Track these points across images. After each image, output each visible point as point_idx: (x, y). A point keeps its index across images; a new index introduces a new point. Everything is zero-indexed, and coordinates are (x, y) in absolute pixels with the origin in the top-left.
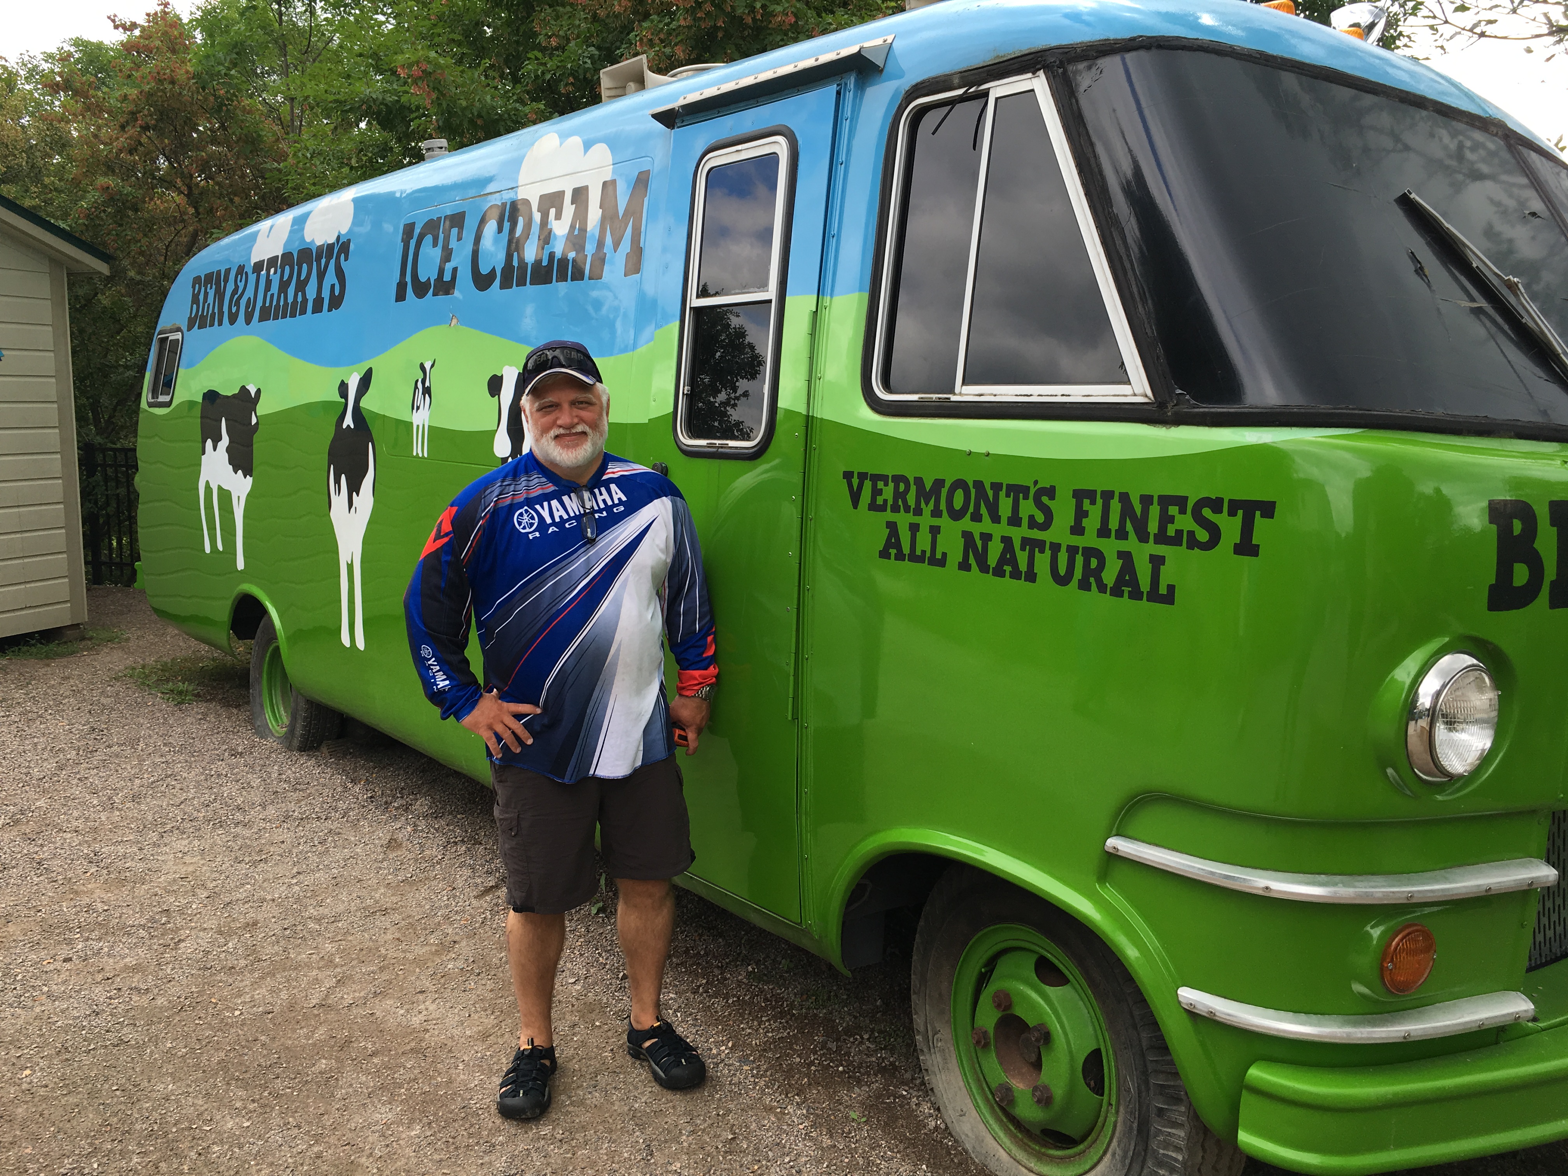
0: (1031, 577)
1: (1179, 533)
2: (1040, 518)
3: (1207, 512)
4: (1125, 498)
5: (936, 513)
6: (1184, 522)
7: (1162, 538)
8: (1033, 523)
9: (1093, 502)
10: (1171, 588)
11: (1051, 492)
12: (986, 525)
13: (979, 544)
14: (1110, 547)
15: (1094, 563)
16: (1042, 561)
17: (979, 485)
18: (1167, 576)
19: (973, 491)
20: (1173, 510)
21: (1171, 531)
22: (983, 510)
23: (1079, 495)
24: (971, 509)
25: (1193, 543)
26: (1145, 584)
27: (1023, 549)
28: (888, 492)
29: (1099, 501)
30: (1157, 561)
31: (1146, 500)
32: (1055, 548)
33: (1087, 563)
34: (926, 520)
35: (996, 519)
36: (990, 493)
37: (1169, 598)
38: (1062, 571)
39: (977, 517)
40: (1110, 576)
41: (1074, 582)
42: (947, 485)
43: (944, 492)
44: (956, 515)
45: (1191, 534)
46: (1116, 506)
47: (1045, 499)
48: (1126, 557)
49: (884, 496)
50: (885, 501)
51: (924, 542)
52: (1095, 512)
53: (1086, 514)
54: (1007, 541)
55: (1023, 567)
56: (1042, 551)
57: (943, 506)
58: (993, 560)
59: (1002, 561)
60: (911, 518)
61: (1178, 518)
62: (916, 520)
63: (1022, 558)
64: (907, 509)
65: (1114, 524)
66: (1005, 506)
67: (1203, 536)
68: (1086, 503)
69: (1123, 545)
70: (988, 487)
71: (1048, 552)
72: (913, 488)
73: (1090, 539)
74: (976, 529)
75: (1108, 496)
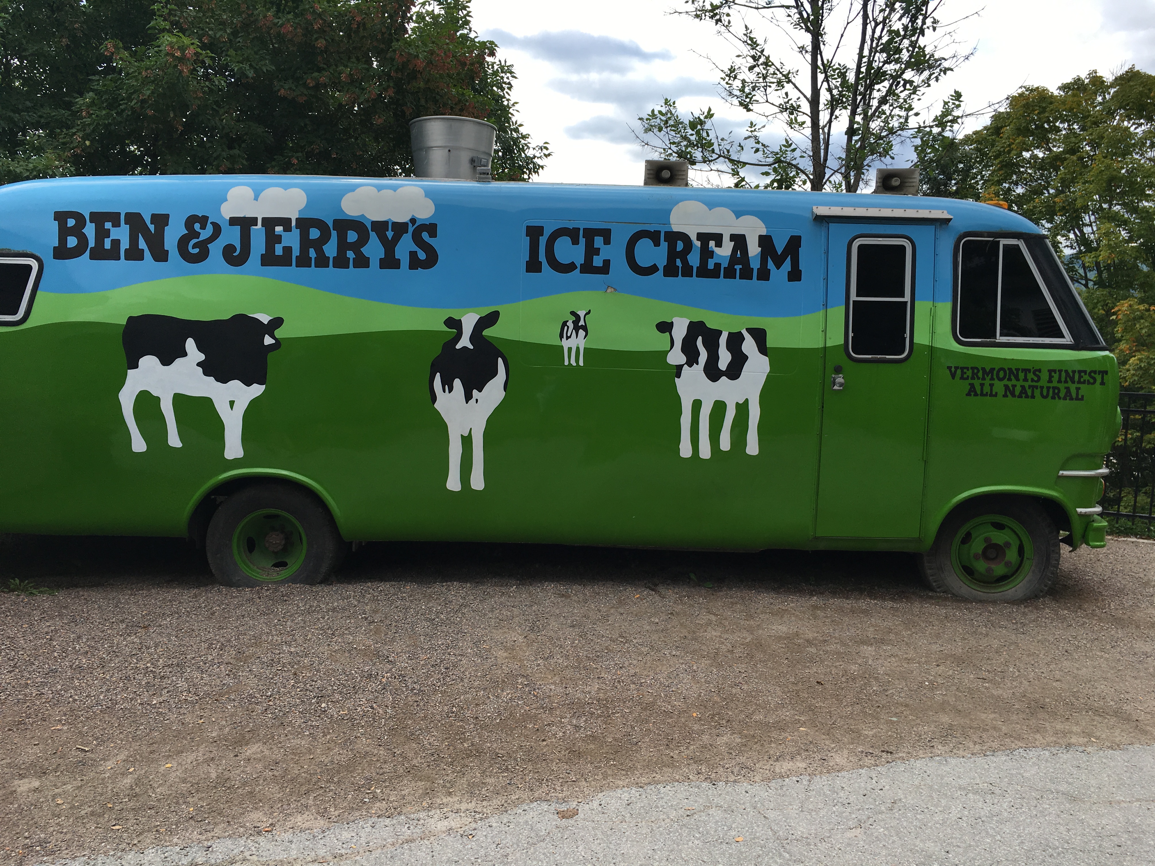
0: (1033, 397)
1: (1085, 381)
2: (1036, 379)
3: (1093, 374)
4: (1066, 371)
5: (992, 379)
6: (1086, 377)
7: (1079, 382)
8: (1033, 380)
9: (1055, 373)
10: (1083, 396)
11: (1040, 371)
12: (1014, 382)
13: (1011, 388)
14: (1062, 386)
15: (1056, 391)
16: (1037, 393)
17: (1010, 369)
18: (1081, 393)
19: (1008, 372)
20: (1083, 374)
21: (1082, 380)
22: (1012, 377)
23: (1050, 371)
24: (1007, 377)
25: (1089, 383)
26: (1074, 395)
27: (1029, 388)
28: (969, 373)
29: (1058, 373)
30: (1078, 389)
31: (1074, 372)
32: (1042, 388)
33: (1054, 391)
34: (987, 382)
35: (1018, 379)
36: (1015, 372)
37: (1082, 399)
38: (1045, 394)
39: (1010, 379)
40: (1062, 395)
41: (1050, 397)
42: (996, 369)
43: (995, 372)
44: (1000, 380)
45: (1088, 381)
46: (1063, 374)
47: (1037, 373)
48: (1068, 389)
49: (967, 374)
50: (968, 376)
51: (986, 389)
52: (1056, 376)
53: (1053, 377)
54: (1023, 387)
55: (1030, 394)
56: (1037, 389)
57: (995, 377)
58: (1017, 393)
59: (1021, 393)
60: (980, 381)
61: (1084, 376)
62: (983, 382)
63: (1029, 392)
64: (978, 378)
65: (1063, 379)
66: (1021, 375)
67: (1092, 381)
68: (1053, 374)
69: (1066, 385)
70: (1014, 370)
71: (1039, 389)
72: (981, 372)
73: (1055, 384)
74: (1010, 384)
75: (1060, 371)
